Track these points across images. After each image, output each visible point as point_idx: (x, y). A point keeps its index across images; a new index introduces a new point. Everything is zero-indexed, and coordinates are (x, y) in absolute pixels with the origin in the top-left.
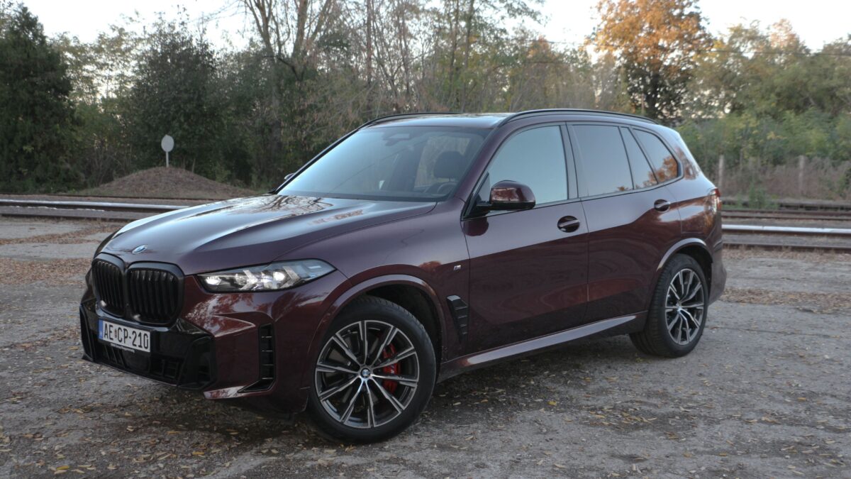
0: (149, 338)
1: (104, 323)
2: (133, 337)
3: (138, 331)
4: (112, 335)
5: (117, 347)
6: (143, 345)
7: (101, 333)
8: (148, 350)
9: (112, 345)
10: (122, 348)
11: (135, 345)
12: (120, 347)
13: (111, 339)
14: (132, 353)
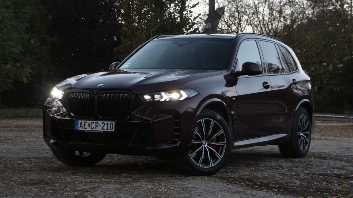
0: (114, 125)
1: (80, 122)
2: (102, 125)
3: (106, 123)
4: (86, 126)
5: (91, 131)
6: (109, 128)
7: (76, 127)
8: (113, 130)
9: (86, 131)
10: (94, 131)
11: (104, 129)
12: (92, 132)
13: (86, 128)
14: (102, 133)
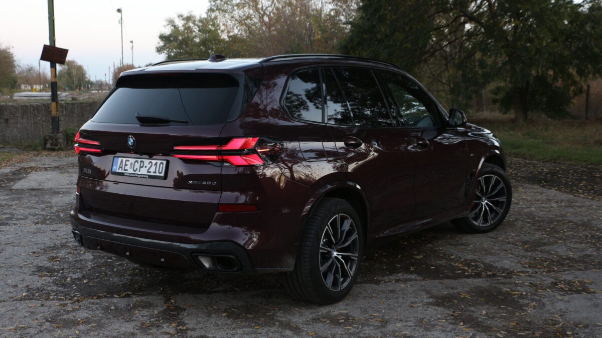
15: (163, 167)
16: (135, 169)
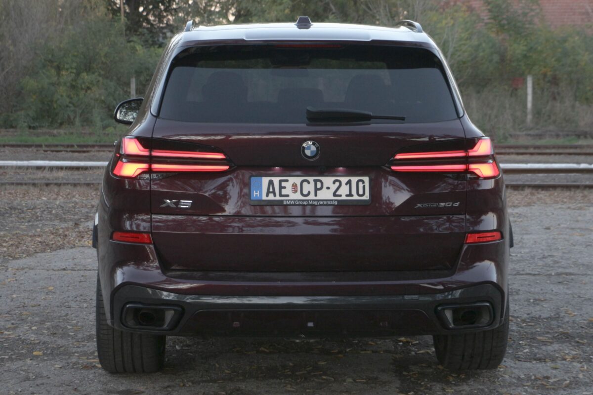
15: (364, 187)
16: (305, 192)
